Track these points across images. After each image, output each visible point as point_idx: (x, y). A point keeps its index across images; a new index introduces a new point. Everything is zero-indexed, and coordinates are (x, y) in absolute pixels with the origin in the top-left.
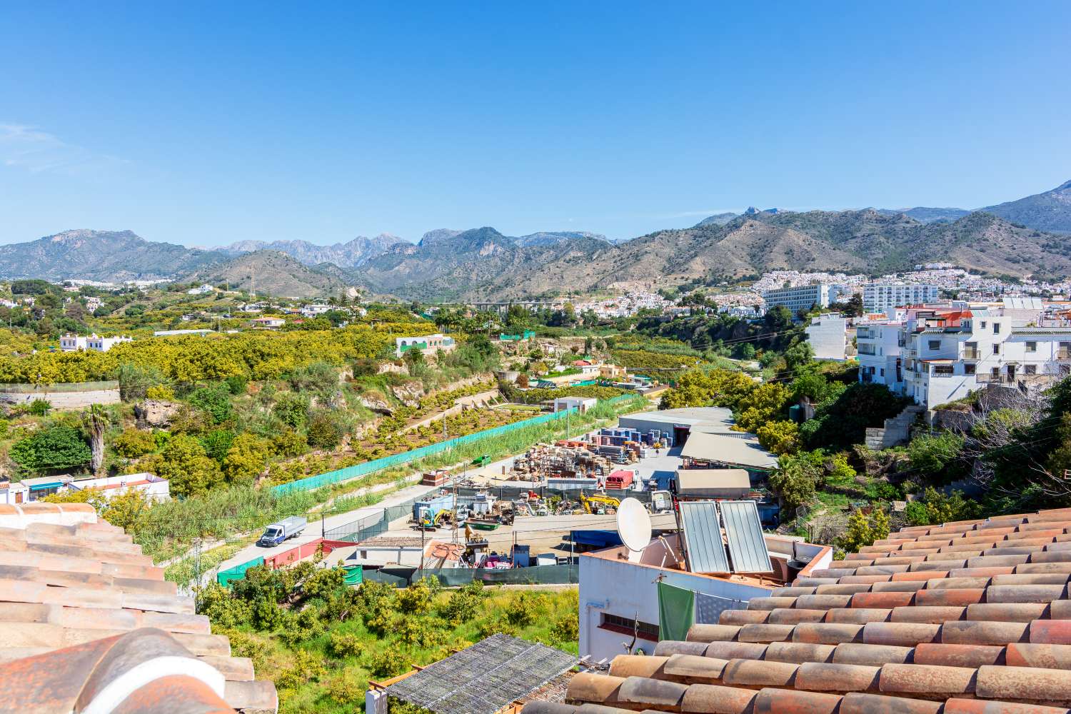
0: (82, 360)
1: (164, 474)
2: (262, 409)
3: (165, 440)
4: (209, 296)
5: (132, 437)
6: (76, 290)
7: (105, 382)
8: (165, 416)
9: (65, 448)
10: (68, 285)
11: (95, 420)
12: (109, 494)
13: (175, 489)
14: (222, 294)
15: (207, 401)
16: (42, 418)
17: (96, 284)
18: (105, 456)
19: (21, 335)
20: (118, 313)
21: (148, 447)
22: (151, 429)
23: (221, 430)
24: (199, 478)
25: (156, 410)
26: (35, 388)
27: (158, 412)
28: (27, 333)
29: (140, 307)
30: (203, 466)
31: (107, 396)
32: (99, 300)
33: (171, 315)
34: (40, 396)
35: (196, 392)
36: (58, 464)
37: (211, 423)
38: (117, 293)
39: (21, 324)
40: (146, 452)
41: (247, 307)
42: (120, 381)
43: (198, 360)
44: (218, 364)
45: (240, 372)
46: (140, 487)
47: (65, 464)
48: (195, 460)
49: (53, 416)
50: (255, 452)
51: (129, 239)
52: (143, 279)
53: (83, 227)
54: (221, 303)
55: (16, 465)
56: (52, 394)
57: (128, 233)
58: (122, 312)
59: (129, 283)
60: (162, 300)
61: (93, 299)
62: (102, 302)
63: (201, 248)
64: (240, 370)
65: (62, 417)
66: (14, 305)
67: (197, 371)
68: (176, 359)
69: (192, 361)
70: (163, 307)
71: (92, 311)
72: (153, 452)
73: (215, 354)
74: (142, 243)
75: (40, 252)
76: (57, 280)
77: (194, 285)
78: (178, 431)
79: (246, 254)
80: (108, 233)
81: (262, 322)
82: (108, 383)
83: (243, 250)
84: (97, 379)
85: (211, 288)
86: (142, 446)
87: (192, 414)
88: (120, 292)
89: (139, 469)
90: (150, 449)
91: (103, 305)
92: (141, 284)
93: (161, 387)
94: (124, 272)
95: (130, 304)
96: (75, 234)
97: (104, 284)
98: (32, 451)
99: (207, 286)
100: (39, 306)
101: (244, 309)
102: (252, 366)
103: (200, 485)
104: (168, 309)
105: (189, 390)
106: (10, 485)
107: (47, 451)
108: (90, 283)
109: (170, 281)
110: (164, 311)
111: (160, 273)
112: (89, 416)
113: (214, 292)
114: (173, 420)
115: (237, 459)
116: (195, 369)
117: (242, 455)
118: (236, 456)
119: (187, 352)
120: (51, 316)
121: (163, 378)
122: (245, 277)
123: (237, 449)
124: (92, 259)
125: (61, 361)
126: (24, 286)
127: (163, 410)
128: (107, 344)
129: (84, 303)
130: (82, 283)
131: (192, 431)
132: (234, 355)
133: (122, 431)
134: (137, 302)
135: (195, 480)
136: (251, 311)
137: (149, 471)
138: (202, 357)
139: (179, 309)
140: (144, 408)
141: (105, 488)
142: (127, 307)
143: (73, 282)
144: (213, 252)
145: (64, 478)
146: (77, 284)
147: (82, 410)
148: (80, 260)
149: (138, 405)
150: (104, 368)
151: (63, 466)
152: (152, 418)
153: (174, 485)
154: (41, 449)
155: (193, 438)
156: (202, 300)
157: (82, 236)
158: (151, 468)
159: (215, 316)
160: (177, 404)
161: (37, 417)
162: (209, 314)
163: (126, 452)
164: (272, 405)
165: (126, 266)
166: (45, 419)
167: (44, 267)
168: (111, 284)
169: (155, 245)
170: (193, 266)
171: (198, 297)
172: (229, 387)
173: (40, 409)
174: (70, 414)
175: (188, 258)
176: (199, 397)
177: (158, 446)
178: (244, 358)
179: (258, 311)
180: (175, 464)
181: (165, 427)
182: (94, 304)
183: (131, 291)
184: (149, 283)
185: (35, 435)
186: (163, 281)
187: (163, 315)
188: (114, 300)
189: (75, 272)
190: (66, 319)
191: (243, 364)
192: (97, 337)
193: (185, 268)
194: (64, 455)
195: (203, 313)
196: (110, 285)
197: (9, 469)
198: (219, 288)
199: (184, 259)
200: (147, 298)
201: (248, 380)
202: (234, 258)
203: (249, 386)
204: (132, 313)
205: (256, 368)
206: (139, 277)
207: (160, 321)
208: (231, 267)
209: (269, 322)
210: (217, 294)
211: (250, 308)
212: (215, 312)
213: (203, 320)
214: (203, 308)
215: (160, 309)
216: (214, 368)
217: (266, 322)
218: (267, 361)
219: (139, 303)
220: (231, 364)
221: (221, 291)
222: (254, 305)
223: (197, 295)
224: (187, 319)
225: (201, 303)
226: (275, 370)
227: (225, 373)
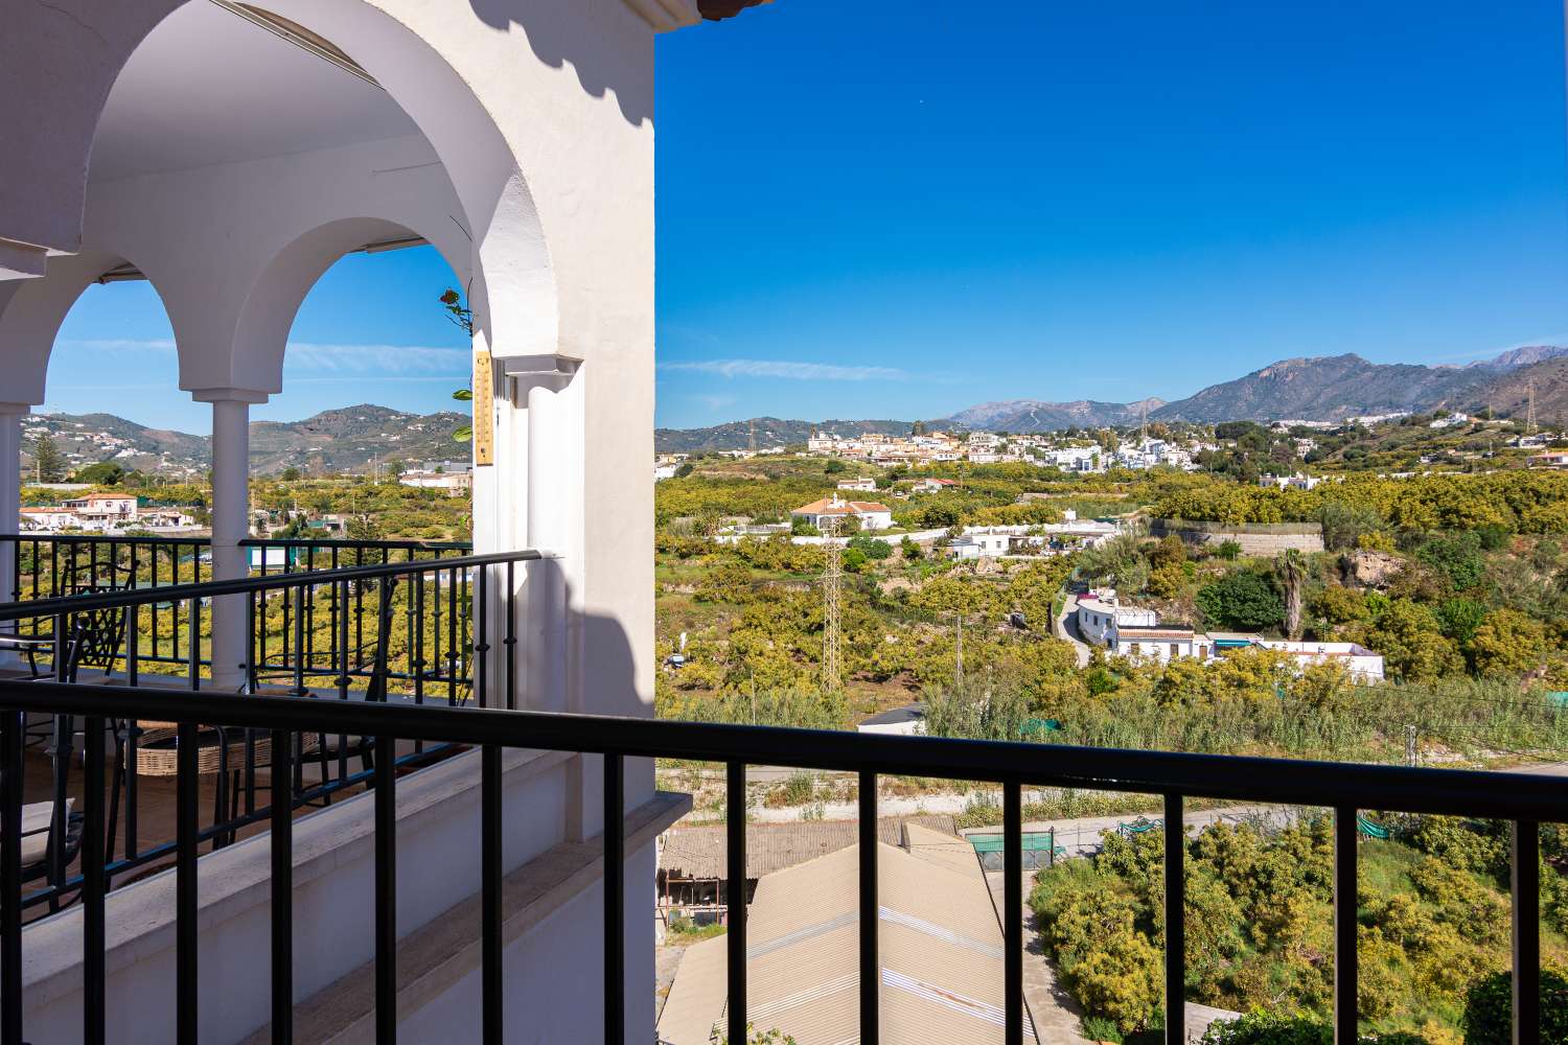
0: (1277, 497)
1: (1376, 647)
2: (1535, 577)
3: (1381, 605)
4: (1460, 428)
5: (1337, 596)
6: (1286, 430)
7: (1305, 525)
8: (1382, 573)
9: (1254, 600)
10: (1276, 426)
11: (1290, 567)
12: (1301, 660)
13: (1389, 669)
14: (1480, 424)
15: (1443, 558)
16: (1230, 563)
17: (1311, 424)
18: (1302, 616)
19: (1222, 482)
20: (1335, 456)
21: (1357, 612)
22: (1363, 590)
23: (1465, 600)
24: (1426, 660)
25: (1370, 564)
26: (1223, 527)
27: (1371, 567)
28: (1228, 480)
29: (1362, 448)
30: (1434, 645)
31: (1308, 542)
32: (1311, 442)
33: (1405, 457)
34: (1229, 536)
35: (1429, 544)
36: (1246, 619)
37: (1450, 588)
38: (1333, 433)
39: (1221, 470)
40: (1355, 617)
41: (1522, 441)
42: (1323, 523)
43: (1432, 501)
44: (1462, 507)
45: (1499, 520)
46: (1343, 659)
47: (1254, 619)
48: (1424, 633)
49: (1242, 562)
50: (1522, 638)
51: (1352, 365)
52: (1369, 414)
53: (1296, 357)
54: (1477, 438)
55: (1201, 614)
56: (1243, 535)
57: (1350, 357)
58: (1340, 457)
59: (1350, 420)
60: (1393, 438)
61: (1304, 441)
62: (1315, 444)
63: (1452, 367)
64: (1499, 516)
65: (1253, 563)
66: (1215, 449)
67: (1431, 516)
68: (1400, 499)
69: (1423, 502)
70: (1393, 447)
71: (1303, 455)
72: (1363, 619)
73: (1459, 493)
74: (1367, 367)
75: (1247, 391)
76: (1265, 422)
77: (1437, 416)
78: (1400, 596)
79: (1524, 367)
80: (1326, 359)
81: (1545, 459)
82: (1308, 525)
83: (1519, 362)
84: (1293, 519)
85: (1464, 418)
86: (1349, 609)
87: (1422, 573)
88: (1338, 431)
89: (1343, 638)
90: (1361, 615)
91: (1316, 447)
92: (1366, 421)
93: (1377, 535)
94: (1344, 407)
95: (1350, 445)
96: (1286, 365)
97: (1320, 424)
98: (1218, 600)
99: (1458, 415)
100: (1240, 449)
101: (1516, 444)
102: (1518, 512)
103: (1428, 671)
104: (1400, 450)
105: (1417, 540)
106: (1195, 636)
107: (1234, 601)
108: (1302, 422)
109: (1405, 414)
110: (1394, 453)
111: (1393, 406)
112: (1282, 563)
113: (1468, 423)
114: (1393, 579)
115: (1488, 641)
116: (1428, 514)
117: (1498, 640)
118: (1488, 639)
119: (1415, 489)
120: (1254, 460)
121: (1379, 523)
122: (1520, 402)
123: (1490, 629)
124: (1306, 394)
125: (1254, 497)
126: (1228, 429)
127: (1380, 564)
128: (1312, 482)
129: (1294, 445)
130: (1293, 423)
131: (1420, 597)
132: (1488, 495)
133: (1324, 587)
134: (1357, 442)
135: (1420, 661)
136: (1528, 447)
137: (1356, 642)
138: (1437, 496)
139: (1416, 449)
140: (1353, 561)
141: (1296, 653)
142: (1345, 449)
143: (1282, 423)
144: (1469, 369)
145: (1252, 638)
146: (1285, 425)
147: (1275, 556)
148: (1291, 397)
149: (1346, 555)
150: (1303, 506)
151: (1251, 622)
152: (1362, 573)
153: (1389, 664)
154: (1228, 598)
155: (1421, 606)
156: (1450, 435)
157: (1294, 367)
158: (1361, 639)
159: (1470, 456)
160: (1400, 558)
161: (1225, 561)
162: (1461, 453)
163: (1328, 615)
164: (1554, 572)
165: (1347, 400)
166: (1234, 564)
167: (1252, 409)
168: (1328, 424)
169: (1385, 368)
170: (1439, 393)
171: (1443, 432)
172: (1479, 540)
173: (1229, 551)
174: (1262, 560)
175: (1432, 382)
176: (1431, 550)
177: (1372, 612)
178: (1507, 499)
179: (1540, 446)
180: (1392, 636)
181: (1381, 588)
182: (1306, 446)
183: (1353, 429)
184: (1375, 419)
185: (1222, 581)
186: (1395, 415)
187: (1393, 457)
188: (1329, 440)
189: (1286, 412)
190: (1271, 463)
191: (1505, 508)
192: (1301, 476)
193: (1427, 395)
194: (1253, 609)
195: (1451, 452)
196: (1326, 425)
197: (1195, 618)
198: (1477, 416)
199: (1425, 384)
200: (1373, 437)
201: (1511, 532)
202: (1503, 376)
203: (1513, 541)
204: (1352, 456)
205: (1526, 515)
206: (1364, 412)
207: (1388, 464)
208: (1497, 389)
209: (1558, 459)
210: (1473, 426)
211: (1528, 442)
212: (1470, 451)
213: (1451, 461)
214: (1451, 445)
215: (1390, 450)
216: (1457, 512)
217: (1552, 459)
218: (1545, 505)
219: (1360, 443)
220: (1485, 507)
221: (1479, 421)
222: (1533, 438)
223: (1443, 428)
224: (1427, 461)
225: (1449, 439)
226: (1559, 519)
227: (1474, 519)
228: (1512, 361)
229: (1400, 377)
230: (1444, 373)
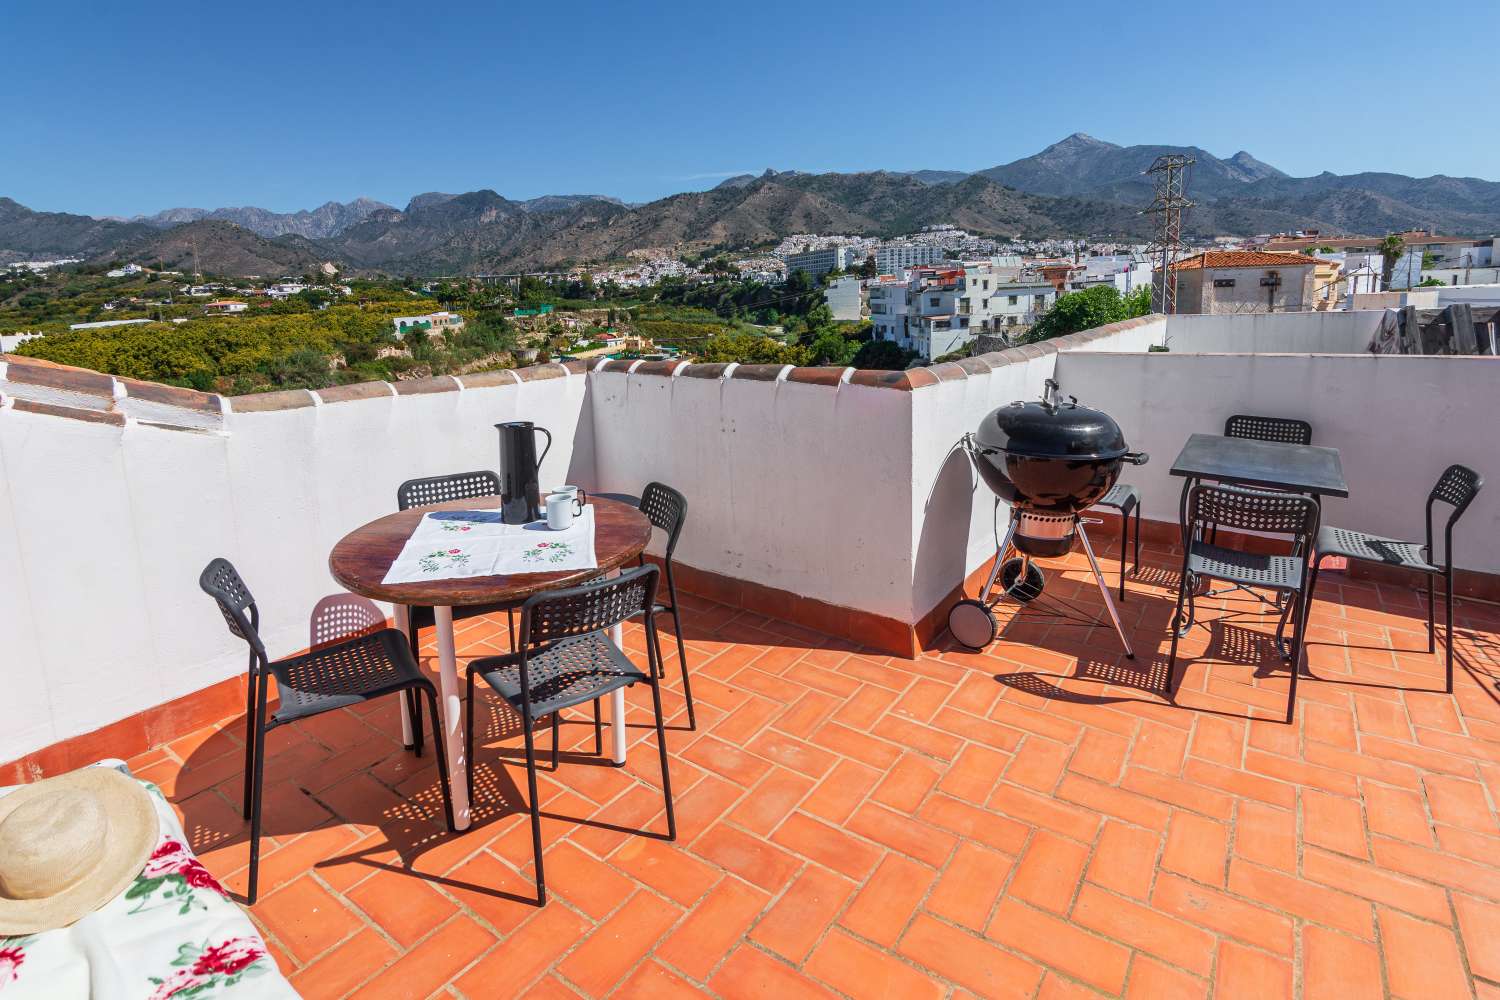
4: (137, 278)
14: (155, 275)
29: (40, 295)
33: (88, 304)
41: (193, 290)
43: (144, 356)
45: (204, 367)
51: (7, 208)
52: (37, 260)
54: (156, 287)
57: (5, 201)
58: (15, 303)
59: (17, 265)
60: (70, 285)
64: (202, 364)
69: (136, 357)
70: (74, 294)
73: (167, 347)
74: (27, 213)
77: (114, 266)
79: (181, 226)
81: (217, 307)
85: (139, 269)
88: (7, 277)
92: (36, 266)
94: (7, 251)
95: (24, 293)
99: (133, 266)
101: (188, 292)
102: (217, 359)
104: (81, 297)
109: (77, 261)
110: (76, 300)
111: (62, 254)
113: (144, 273)
119: (127, 347)
122: (183, 254)
128: (10, 343)
132: (191, 347)
134: (34, 289)
136: (199, 294)
138: (149, 352)
139: (98, 296)
142: (21, 296)
156: (128, 284)
159: (150, 303)
162: (141, 300)
165: (9, 244)
169: (48, 216)
170: (107, 242)
171: (121, 280)
175: (98, 232)
178: (206, 350)
179: (209, 294)
183: (23, 275)
184: (46, 265)
186: (66, 261)
187: (75, 304)
191: (206, 357)
193: (96, 244)
195: (133, 299)
198: (150, 267)
199: (93, 234)
200: (49, 285)
201: (215, 375)
202: (165, 231)
203: (217, 382)
204: (30, 304)
205: (223, 361)
206: (31, 257)
207: (73, 311)
208: (162, 242)
209: (227, 307)
210: (149, 276)
211: (197, 291)
212: (150, 298)
213: (134, 308)
214: (131, 293)
215: (70, 297)
216: (169, 364)
217: (222, 307)
218: (236, 352)
219: (36, 290)
220: (191, 358)
221: (153, 272)
222: (201, 287)
223: (121, 278)
224: (111, 307)
225: (128, 288)
226: (248, 362)
227: (183, 368)
228: (170, 218)
229: (65, 225)
230: (109, 224)
